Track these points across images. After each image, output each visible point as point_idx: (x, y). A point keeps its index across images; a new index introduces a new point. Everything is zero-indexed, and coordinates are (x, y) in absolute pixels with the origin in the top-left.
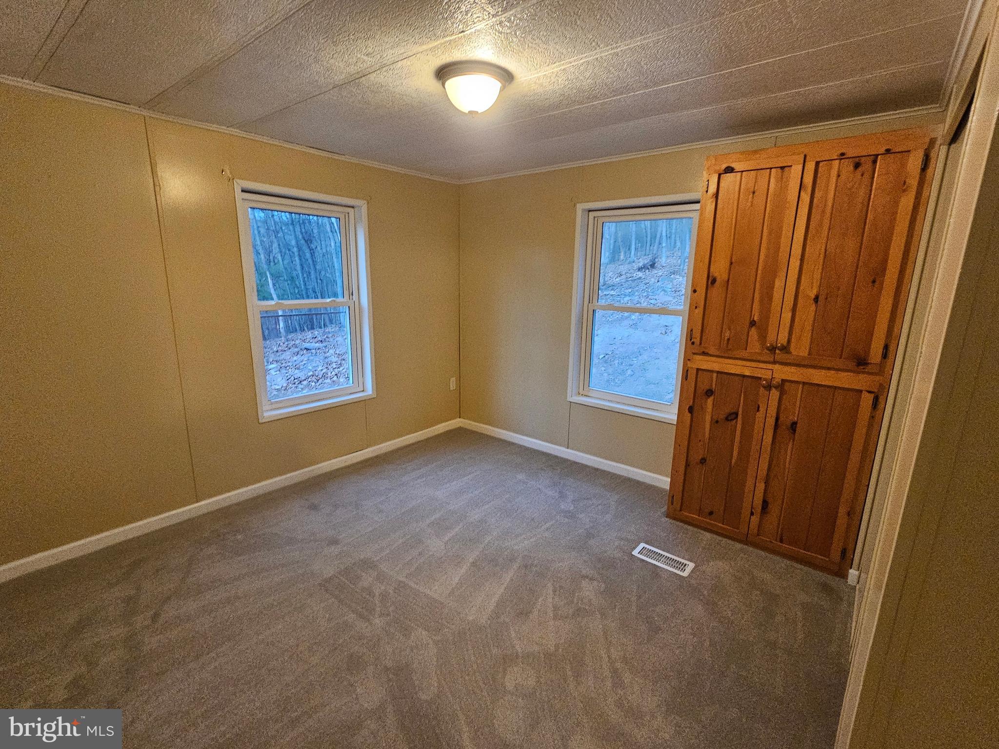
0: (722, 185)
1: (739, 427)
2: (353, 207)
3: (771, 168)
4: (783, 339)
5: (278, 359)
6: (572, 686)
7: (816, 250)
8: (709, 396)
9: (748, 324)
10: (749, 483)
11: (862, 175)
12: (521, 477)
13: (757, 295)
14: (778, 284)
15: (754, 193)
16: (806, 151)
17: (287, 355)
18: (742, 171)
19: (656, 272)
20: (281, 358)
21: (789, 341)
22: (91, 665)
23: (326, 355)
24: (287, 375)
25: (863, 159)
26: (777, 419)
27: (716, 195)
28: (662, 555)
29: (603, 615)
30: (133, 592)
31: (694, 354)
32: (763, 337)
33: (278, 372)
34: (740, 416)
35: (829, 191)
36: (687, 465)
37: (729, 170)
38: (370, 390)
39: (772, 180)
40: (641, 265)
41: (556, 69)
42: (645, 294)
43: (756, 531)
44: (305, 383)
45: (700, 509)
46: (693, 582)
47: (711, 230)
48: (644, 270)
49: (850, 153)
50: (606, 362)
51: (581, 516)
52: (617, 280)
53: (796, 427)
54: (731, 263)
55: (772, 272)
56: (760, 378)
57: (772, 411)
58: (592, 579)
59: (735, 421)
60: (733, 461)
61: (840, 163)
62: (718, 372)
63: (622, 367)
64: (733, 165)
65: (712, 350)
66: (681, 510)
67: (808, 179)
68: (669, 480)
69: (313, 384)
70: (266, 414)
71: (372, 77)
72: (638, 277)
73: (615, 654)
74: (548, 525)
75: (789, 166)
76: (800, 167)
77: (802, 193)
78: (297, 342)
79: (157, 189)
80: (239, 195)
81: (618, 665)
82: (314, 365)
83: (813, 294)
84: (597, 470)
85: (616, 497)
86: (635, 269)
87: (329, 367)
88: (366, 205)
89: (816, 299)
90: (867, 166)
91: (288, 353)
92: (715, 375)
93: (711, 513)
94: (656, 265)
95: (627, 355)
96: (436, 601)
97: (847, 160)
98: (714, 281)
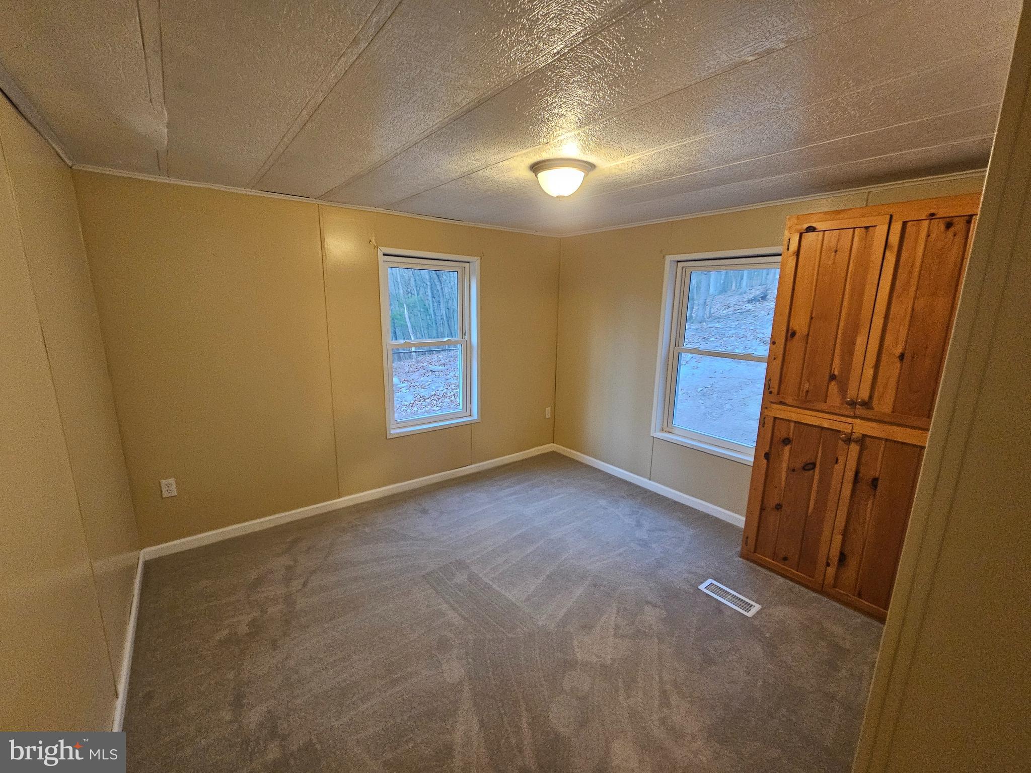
0: (803, 243)
1: (816, 477)
2: (469, 262)
3: (855, 228)
4: (864, 394)
5: (409, 378)
6: (621, 698)
7: (901, 309)
8: (786, 445)
9: (827, 378)
10: (827, 532)
11: (955, 235)
12: (603, 502)
13: (838, 351)
14: (860, 340)
15: (836, 251)
16: (891, 211)
17: (415, 376)
18: (825, 231)
19: (768, 304)
20: (411, 379)
21: (871, 397)
22: (263, 612)
23: (447, 377)
24: (415, 393)
25: (957, 219)
26: (857, 473)
27: (798, 253)
28: (729, 593)
29: (661, 640)
30: (292, 563)
31: (772, 402)
32: (843, 390)
33: (408, 391)
34: (818, 466)
35: (916, 250)
36: (762, 509)
37: (811, 229)
38: (475, 416)
39: (856, 239)
40: (751, 296)
41: (632, 159)
42: (752, 328)
43: (832, 583)
44: (428, 401)
45: (774, 553)
46: (756, 623)
47: (791, 285)
48: (754, 302)
49: (941, 213)
50: (704, 395)
51: (654, 546)
52: (724, 312)
53: (877, 484)
54: (812, 318)
55: (854, 328)
56: (839, 431)
57: (852, 464)
58: (655, 606)
59: (812, 471)
60: (810, 511)
61: (930, 223)
62: (795, 422)
63: (720, 401)
64: (814, 225)
65: (789, 401)
66: (755, 552)
67: (894, 239)
68: (744, 519)
69: (435, 402)
70: (392, 432)
71: (480, 173)
72: (747, 309)
73: (666, 677)
74: (621, 550)
75: (875, 226)
76: (886, 227)
77: (887, 253)
78: (425, 364)
79: (324, 258)
80: (381, 258)
81: (668, 687)
82: (437, 385)
83: (898, 350)
84: (676, 503)
85: (691, 532)
86: (745, 300)
87: (449, 388)
88: (479, 260)
89: (902, 357)
90: (959, 226)
91: (417, 374)
92: (792, 424)
93: (785, 559)
94: (768, 296)
95: (727, 389)
96: (513, 604)
97: (937, 220)
98: (794, 334)
